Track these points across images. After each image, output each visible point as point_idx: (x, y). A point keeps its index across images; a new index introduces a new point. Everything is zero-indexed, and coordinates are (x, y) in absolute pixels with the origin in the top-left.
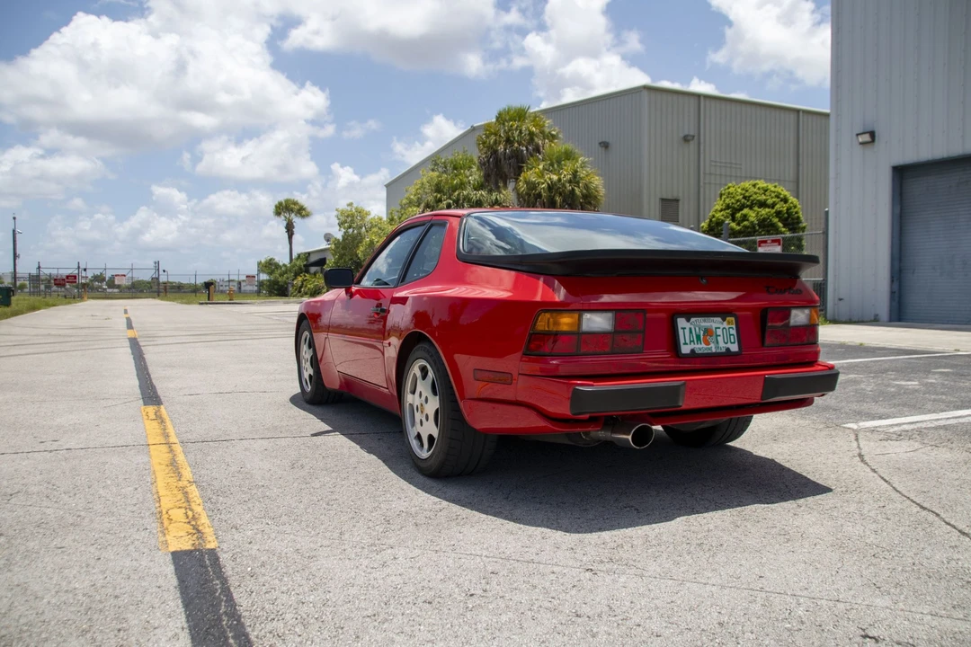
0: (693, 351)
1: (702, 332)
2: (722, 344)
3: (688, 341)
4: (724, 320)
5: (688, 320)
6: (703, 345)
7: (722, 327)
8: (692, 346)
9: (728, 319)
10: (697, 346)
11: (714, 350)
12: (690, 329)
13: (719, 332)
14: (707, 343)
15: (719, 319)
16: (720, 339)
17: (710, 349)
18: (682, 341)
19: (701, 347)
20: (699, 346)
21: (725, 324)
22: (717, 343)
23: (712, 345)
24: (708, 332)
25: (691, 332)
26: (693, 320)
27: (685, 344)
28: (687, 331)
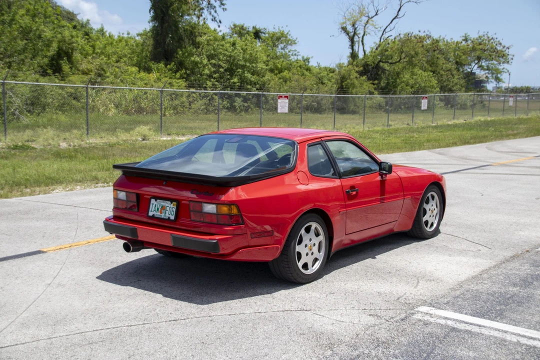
0: (153, 215)
1: (160, 207)
2: (167, 215)
3: (153, 210)
4: (171, 203)
5: (156, 201)
6: (159, 213)
7: (170, 206)
8: (154, 213)
9: (174, 203)
10: (156, 213)
11: (163, 217)
12: (156, 205)
13: (168, 209)
14: (161, 213)
15: (170, 202)
16: (167, 212)
17: (161, 216)
18: (150, 210)
19: (157, 214)
20: (157, 213)
21: (172, 206)
22: (166, 213)
23: (163, 214)
24: (163, 208)
25: (155, 206)
26: (158, 201)
27: (151, 211)
28: (154, 206)
